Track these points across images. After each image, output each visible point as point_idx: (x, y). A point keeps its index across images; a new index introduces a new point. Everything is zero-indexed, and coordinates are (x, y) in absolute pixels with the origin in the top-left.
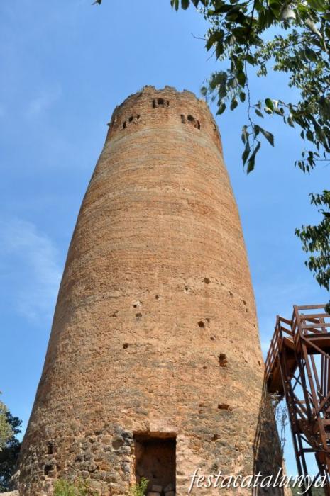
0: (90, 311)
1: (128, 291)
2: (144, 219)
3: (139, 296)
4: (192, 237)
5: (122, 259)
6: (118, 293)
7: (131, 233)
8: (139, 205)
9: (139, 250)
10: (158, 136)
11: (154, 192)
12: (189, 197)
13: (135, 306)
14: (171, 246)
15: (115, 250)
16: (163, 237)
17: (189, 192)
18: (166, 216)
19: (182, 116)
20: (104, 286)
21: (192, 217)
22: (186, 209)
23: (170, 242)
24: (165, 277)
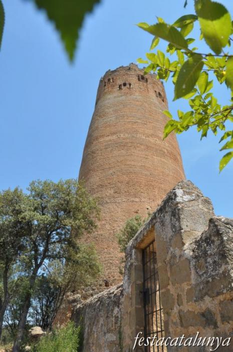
0: (119, 206)
1: (143, 200)
2: (146, 157)
3: (149, 203)
4: (171, 174)
5: (137, 179)
6: (137, 200)
7: (140, 164)
8: (142, 147)
9: (146, 175)
10: (146, 102)
11: (149, 141)
12: (168, 148)
13: (148, 209)
14: (162, 177)
15: (132, 172)
16: (157, 170)
17: (167, 145)
18: (157, 158)
19: (156, 91)
20: (128, 193)
21: (171, 161)
22: (166, 155)
23: (161, 174)
24: (161, 195)
